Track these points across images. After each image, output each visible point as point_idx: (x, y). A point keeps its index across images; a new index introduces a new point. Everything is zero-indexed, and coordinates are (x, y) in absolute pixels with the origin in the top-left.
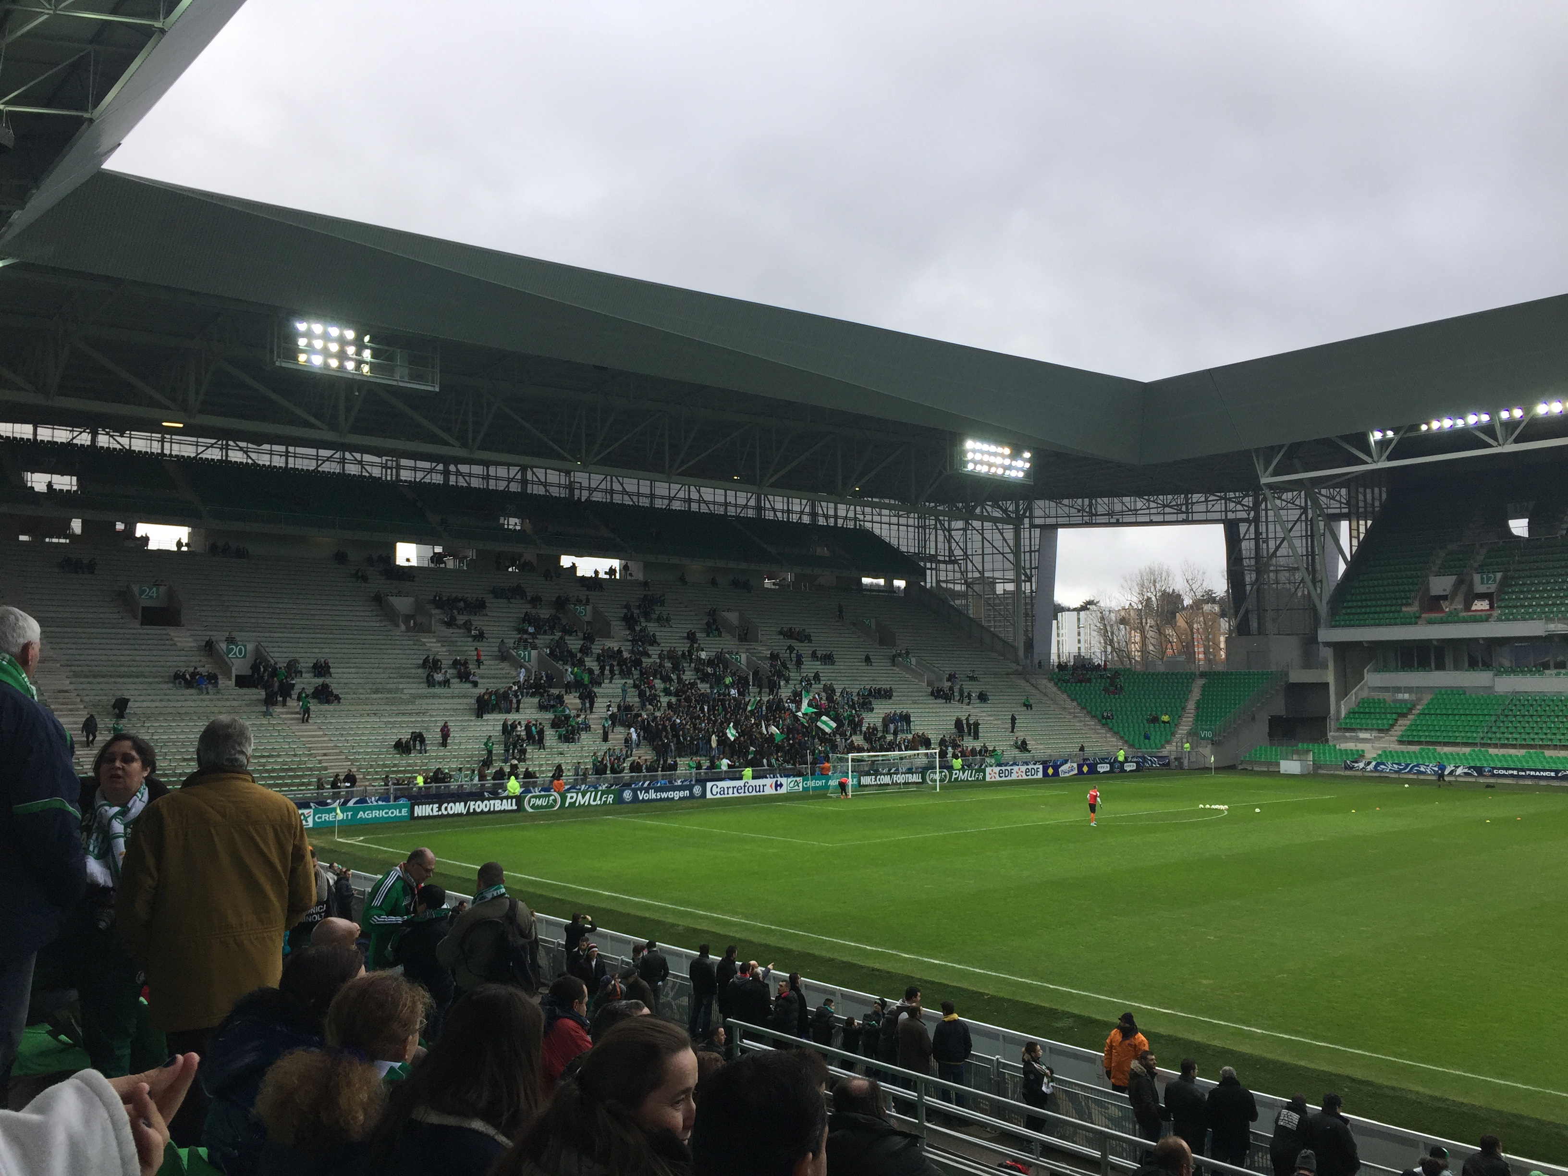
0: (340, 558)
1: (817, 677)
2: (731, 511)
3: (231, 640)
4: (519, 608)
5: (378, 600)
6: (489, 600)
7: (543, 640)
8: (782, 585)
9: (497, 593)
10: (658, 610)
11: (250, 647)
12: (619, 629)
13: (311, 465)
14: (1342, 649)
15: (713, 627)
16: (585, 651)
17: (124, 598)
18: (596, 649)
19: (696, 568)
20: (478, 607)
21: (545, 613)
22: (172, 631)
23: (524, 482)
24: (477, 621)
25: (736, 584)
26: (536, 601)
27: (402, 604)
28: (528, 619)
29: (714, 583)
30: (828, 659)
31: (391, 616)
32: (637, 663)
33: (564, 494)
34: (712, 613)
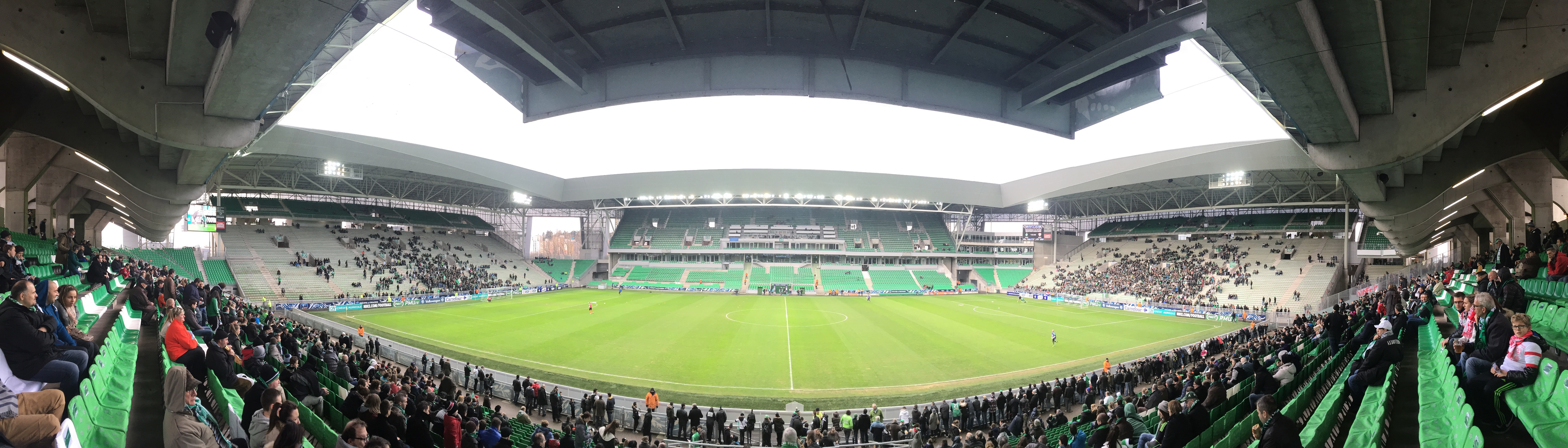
0: (327, 227)
1: (468, 262)
2: (437, 210)
3: (302, 252)
4: (379, 241)
5: (339, 239)
6: (370, 239)
7: (387, 251)
8: (453, 232)
9: (371, 236)
10: (419, 241)
11: (308, 254)
12: (408, 247)
13: (317, 200)
14: (612, 254)
15: (435, 246)
16: (399, 254)
17: (273, 239)
18: (403, 254)
19: (428, 228)
20: (367, 241)
21: (386, 242)
22: (286, 249)
23: (376, 202)
24: (367, 245)
25: (440, 232)
26: (383, 239)
27: (346, 240)
28: (381, 244)
29: (433, 232)
30: (470, 256)
31: (343, 244)
32: (416, 258)
33: (388, 206)
34: (435, 242)
